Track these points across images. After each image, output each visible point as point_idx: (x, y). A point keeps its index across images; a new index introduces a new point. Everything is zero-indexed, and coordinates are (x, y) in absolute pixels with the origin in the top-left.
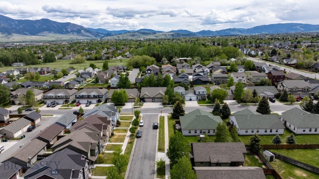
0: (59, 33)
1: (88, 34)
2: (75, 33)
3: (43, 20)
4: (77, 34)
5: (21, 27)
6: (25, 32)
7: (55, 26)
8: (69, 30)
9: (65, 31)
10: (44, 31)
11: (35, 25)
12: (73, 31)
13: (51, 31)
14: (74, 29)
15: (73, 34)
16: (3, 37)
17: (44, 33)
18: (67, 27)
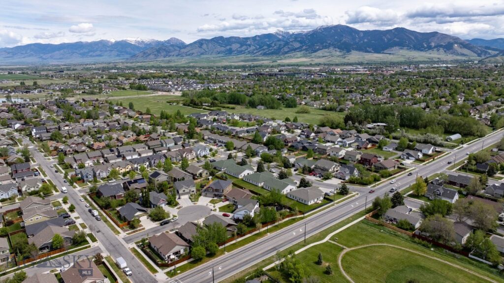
0: (415, 50)
1: (465, 51)
2: (441, 50)
3: (396, 29)
4: (445, 52)
5: (366, 40)
6: (368, 48)
7: (412, 39)
8: (433, 44)
9: (425, 46)
10: (393, 47)
11: (384, 37)
12: (438, 47)
13: (404, 46)
14: (442, 44)
15: (438, 50)
16: (338, 56)
17: (392, 49)
18: (430, 40)
